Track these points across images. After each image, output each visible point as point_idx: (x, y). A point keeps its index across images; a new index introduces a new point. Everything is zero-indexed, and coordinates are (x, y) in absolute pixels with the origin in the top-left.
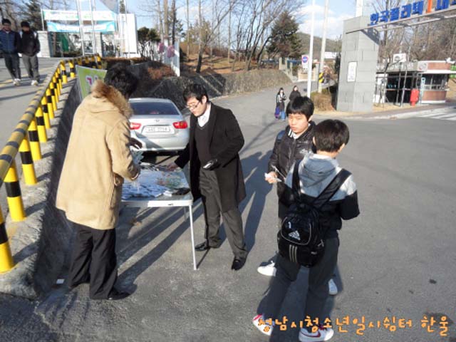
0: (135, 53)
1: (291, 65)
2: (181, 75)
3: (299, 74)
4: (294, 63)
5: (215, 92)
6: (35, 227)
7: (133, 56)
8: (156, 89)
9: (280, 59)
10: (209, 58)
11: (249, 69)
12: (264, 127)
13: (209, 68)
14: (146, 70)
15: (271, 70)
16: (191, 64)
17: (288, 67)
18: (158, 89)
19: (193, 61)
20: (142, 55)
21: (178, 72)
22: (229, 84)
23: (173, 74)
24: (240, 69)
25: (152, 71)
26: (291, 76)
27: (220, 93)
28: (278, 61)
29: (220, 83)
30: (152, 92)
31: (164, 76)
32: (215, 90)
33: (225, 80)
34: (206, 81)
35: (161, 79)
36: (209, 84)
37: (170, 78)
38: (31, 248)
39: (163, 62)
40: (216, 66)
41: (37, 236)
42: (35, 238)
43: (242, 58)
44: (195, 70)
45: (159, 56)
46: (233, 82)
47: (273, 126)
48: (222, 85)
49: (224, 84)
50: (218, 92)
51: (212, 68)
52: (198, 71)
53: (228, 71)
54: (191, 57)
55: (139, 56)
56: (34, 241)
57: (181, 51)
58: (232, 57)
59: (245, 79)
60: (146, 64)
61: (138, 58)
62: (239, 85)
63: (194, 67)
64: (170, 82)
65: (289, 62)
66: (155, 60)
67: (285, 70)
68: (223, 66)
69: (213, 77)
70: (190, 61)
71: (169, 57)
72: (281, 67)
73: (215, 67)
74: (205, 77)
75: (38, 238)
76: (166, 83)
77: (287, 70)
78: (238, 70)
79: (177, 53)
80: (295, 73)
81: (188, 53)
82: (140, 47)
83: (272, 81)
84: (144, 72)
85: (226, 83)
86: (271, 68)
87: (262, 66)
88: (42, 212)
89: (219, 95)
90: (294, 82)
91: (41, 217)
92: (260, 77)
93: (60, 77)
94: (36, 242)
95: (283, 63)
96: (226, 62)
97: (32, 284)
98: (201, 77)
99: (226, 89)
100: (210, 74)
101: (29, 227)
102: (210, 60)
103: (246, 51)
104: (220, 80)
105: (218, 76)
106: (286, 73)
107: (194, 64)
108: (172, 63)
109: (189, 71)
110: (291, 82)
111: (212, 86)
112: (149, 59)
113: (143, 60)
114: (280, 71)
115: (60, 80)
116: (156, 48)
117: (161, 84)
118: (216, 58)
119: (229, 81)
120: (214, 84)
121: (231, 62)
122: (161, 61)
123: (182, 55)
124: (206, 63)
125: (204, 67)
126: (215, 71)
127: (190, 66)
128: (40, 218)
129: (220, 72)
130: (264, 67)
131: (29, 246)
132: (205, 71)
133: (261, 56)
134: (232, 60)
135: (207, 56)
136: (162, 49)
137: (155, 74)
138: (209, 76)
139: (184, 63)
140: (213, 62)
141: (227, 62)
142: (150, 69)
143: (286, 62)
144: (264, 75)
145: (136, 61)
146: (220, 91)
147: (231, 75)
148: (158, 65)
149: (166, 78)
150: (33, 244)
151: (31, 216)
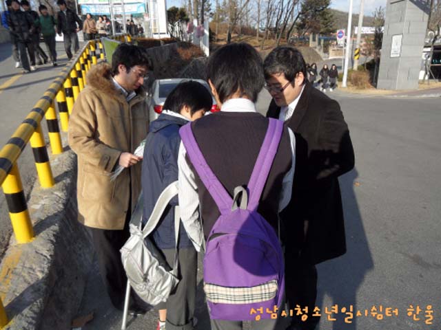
0: (164, 33)
1: (322, 43)
3: (330, 51)
4: (325, 40)
6: (45, 253)
7: (163, 37)
8: (185, 69)
9: (311, 37)
10: (239, 36)
14: (176, 51)
15: (301, 47)
16: (219, 43)
17: (319, 44)
18: (188, 69)
19: (222, 40)
20: (171, 35)
21: (207, 52)
23: (202, 54)
24: (270, 48)
25: (182, 51)
26: (321, 53)
28: (309, 39)
30: (182, 72)
31: (193, 56)
35: (190, 60)
37: (200, 58)
38: (35, 289)
39: (192, 42)
41: (46, 266)
42: (43, 272)
43: (272, 37)
45: (188, 36)
54: (220, 36)
55: (168, 36)
56: (40, 276)
57: (210, 31)
58: (261, 36)
60: (176, 44)
61: (168, 39)
64: (200, 62)
65: (320, 40)
66: (184, 40)
67: (316, 48)
70: (218, 40)
71: (199, 37)
72: (312, 44)
75: (46, 270)
76: (195, 63)
77: (318, 47)
78: (267, 49)
79: (207, 32)
80: (326, 51)
81: (216, 33)
82: (170, 28)
84: (174, 53)
86: (301, 45)
87: (292, 44)
88: (56, 227)
90: (324, 59)
91: (54, 236)
93: (89, 57)
94: (43, 278)
95: (314, 40)
96: (255, 40)
101: (37, 252)
102: (239, 40)
103: (276, 29)
106: (317, 50)
107: (223, 43)
108: (201, 43)
110: (321, 59)
112: (178, 39)
113: (173, 40)
114: (311, 48)
115: (89, 62)
116: (186, 28)
117: (191, 65)
118: (246, 36)
121: (260, 41)
122: (190, 40)
123: (212, 34)
127: (219, 46)
128: (53, 238)
130: (294, 45)
133: (291, 33)
134: (261, 39)
135: (236, 35)
136: (191, 28)
137: (184, 54)
139: (214, 42)
140: (242, 40)
142: (180, 50)
143: (317, 39)
145: (166, 41)
148: (187, 45)
149: (195, 59)
150: (38, 282)
151: (41, 234)
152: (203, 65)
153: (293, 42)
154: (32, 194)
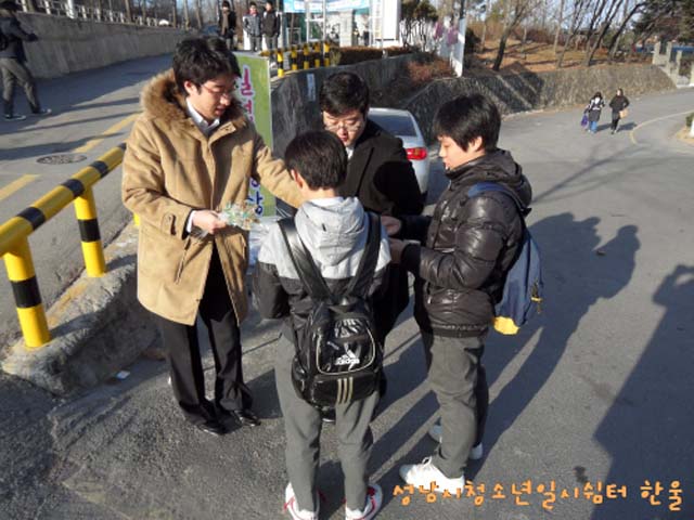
0: (392, 40)
1: (678, 56)
2: (464, 73)
5: (521, 103)
6: (110, 289)
7: (387, 45)
8: (416, 96)
9: (658, 46)
10: (520, 45)
11: (592, 63)
12: (586, 166)
13: (517, 63)
14: (406, 66)
15: (636, 65)
16: (486, 56)
17: (673, 58)
18: (421, 95)
19: (491, 50)
20: (405, 42)
21: (459, 68)
22: (548, 89)
23: (450, 72)
24: (574, 64)
25: (416, 68)
26: (674, 76)
27: (530, 106)
28: (652, 49)
29: (533, 89)
30: (409, 101)
31: (433, 75)
32: (523, 99)
33: (542, 82)
34: (507, 85)
35: (428, 80)
36: (512, 89)
37: (445, 79)
38: (85, 319)
39: (439, 53)
40: (531, 58)
41: (105, 302)
42: (99, 306)
43: (582, 44)
44: (492, 66)
45: (434, 43)
46: (555, 86)
47: (606, 166)
48: (535, 92)
49: (539, 91)
50: (526, 103)
51: (521, 62)
52: (496, 68)
53: (551, 67)
54: (488, 45)
55: (400, 44)
56: (96, 308)
57: (472, 34)
58: (562, 43)
59: (581, 81)
60: (409, 56)
61: (398, 48)
62: (567, 92)
63: (491, 62)
64: (444, 85)
65: (674, 52)
66: (427, 50)
67: (663, 66)
68: (544, 59)
69: (521, 77)
70: (485, 50)
71: (448, 45)
72: (657, 59)
73: (528, 61)
74: (505, 78)
75: (104, 306)
76: (436, 86)
77: (669, 65)
78: (569, 66)
79: (462, 38)
81: (483, 39)
82: (403, 29)
83: (634, 85)
84: (403, 69)
85: (543, 88)
86: (636, 61)
87: (620, 59)
88: (131, 268)
89: (528, 109)
90: (679, 87)
91: (126, 275)
92: (610, 77)
94: (98, 312)
95: (662, 51)
96: (549, 52)
97: (62, 373)
98: (499, 77)
99: (542, 98)
100: (516, 73)
101: (102, 287)
102: (522, 49)
103: (589, 32)
104: (534, 84)
105: (530, 76)
106: (666, 70)
107: (491, 56)
108: (451, 55)
109: (481, 68)
110: (673, 86)
111: (516, 93)
112: (416, 49)
113: (407, 50)
114: (654, 66)
116: (432, 30)
117: (427, 90)
118: (534, 45)
119: (548, 83)
120: (521, 89)
121: (558, 52)
122: (435, 51)
123: (471, 40)
124: (513, 53)
125: (507, 61)
126: (528, 67)
127: (484, 60)
128: (124, 278)
129: (535, 69)
130: (623, 61)
131: (84, 316)
132: (508, 68)
133: (618, 39)
134: (561, 48)
135: (517, 42)
136: (440, 32)
137: (418, 71)
138: (515, 75)
139: (475, 54)
140: (525, 52)
141: (552, 52)
142: (412, 65)
143: (668, 50)
144: (618, 74)
145: (393, 52)
146: (529, 101)
147: (555, 75)
148: (431, 57)
149: (437, 80)
150: (92, 314)
151: (114, 272)
152: (448, 89)
153: (621, 55)
154: (123, 232)
